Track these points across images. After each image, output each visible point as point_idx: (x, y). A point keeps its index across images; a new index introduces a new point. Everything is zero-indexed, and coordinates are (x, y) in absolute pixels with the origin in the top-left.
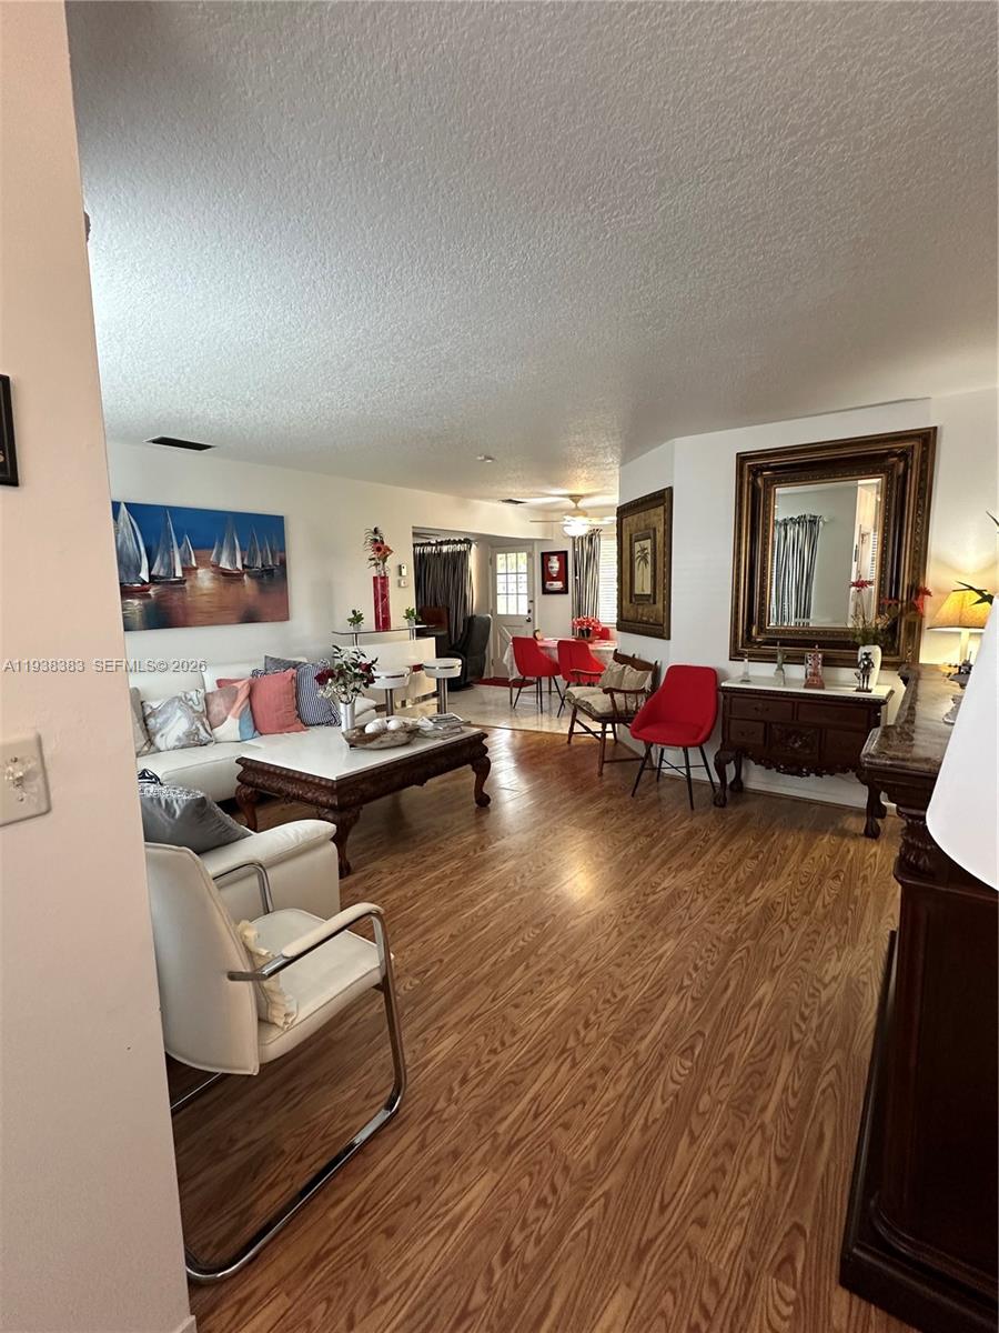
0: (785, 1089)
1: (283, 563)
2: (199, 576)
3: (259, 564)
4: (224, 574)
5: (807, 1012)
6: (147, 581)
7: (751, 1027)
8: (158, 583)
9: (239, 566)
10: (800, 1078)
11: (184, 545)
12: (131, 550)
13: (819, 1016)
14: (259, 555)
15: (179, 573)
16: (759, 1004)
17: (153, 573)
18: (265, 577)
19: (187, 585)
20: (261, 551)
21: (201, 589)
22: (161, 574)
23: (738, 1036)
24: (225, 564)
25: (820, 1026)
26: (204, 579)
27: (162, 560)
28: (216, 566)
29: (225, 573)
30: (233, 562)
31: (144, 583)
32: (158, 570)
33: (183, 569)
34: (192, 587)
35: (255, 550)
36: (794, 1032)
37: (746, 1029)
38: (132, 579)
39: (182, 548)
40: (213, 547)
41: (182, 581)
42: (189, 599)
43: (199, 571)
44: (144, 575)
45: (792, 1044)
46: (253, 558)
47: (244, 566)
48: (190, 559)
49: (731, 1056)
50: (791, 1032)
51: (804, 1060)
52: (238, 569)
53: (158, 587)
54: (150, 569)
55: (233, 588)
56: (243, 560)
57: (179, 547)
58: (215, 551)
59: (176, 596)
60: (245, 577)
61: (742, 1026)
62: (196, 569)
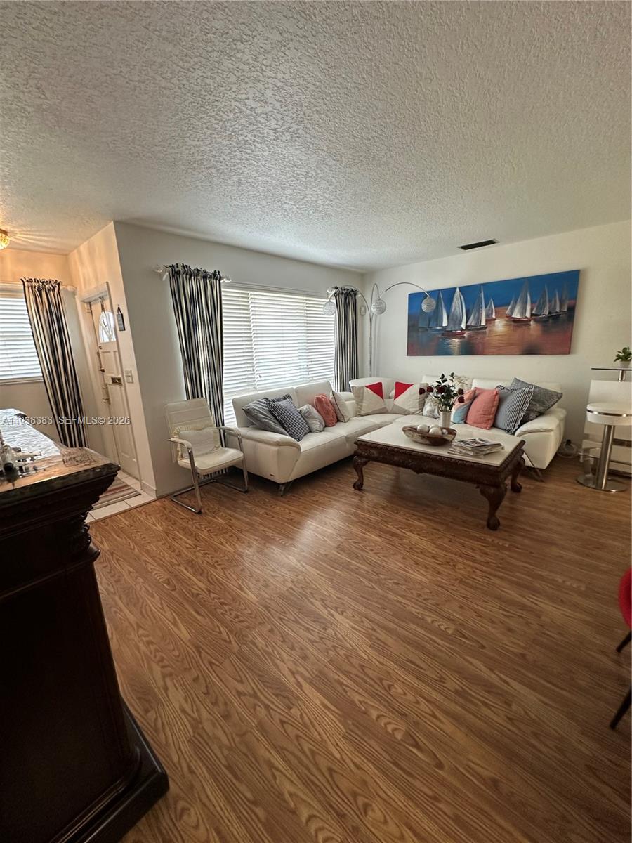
0: (121, 610)
1: (572, 310)
2: (496, 324)
3: (546, 312)
4: (514, 322)
5: (152, 648)
6: (464, 328)
7: (163, 613)
8: (470, 330)
9: (528, 315)
10: (120, 619)
11: (489, 306)
12: (458, 313)
13: (144, 653)
14: (548, 305)
15: (483, 323)
16: (175, 624)
17: (468, 324)
18: (551, 321)
19: (487, 330)
20: (550, 301)
21: (496, 332)
22: (472, 324)
23: (161, 604)
24: (516, 315)
25: (138, 648)
26: (500, 325)
27: (474, 316)
28: (509, 317)
29: (516, 321)
30: (523, 311)
31: (463, 330)
32: (472, 322)
33: (486, 320)
34: (490, 331)
35: (544, 302)
36: (144, 632)
37: (163, 609)
38: (457, 328)
39: (488, 308)
40: (509, 305)
41: (485, 328)
42: (487, 338)
43: (496, 321)
44: (463, 326)
45: (139, 626)
46: (541, 308)
47: (532, 315)
48: (492, 314)
49: (153, 597)
50: (144, 629)
51: (127, 627)
52: (526, 317)
53: (470, 332)
54: (467, 322)
55: (520, 331)
56: (532, 310)
57: (486, 307)
58: (510, 307)
59: (479, 337)
60: (532, 323)
61: (166, 609)
62: (495, 319)
